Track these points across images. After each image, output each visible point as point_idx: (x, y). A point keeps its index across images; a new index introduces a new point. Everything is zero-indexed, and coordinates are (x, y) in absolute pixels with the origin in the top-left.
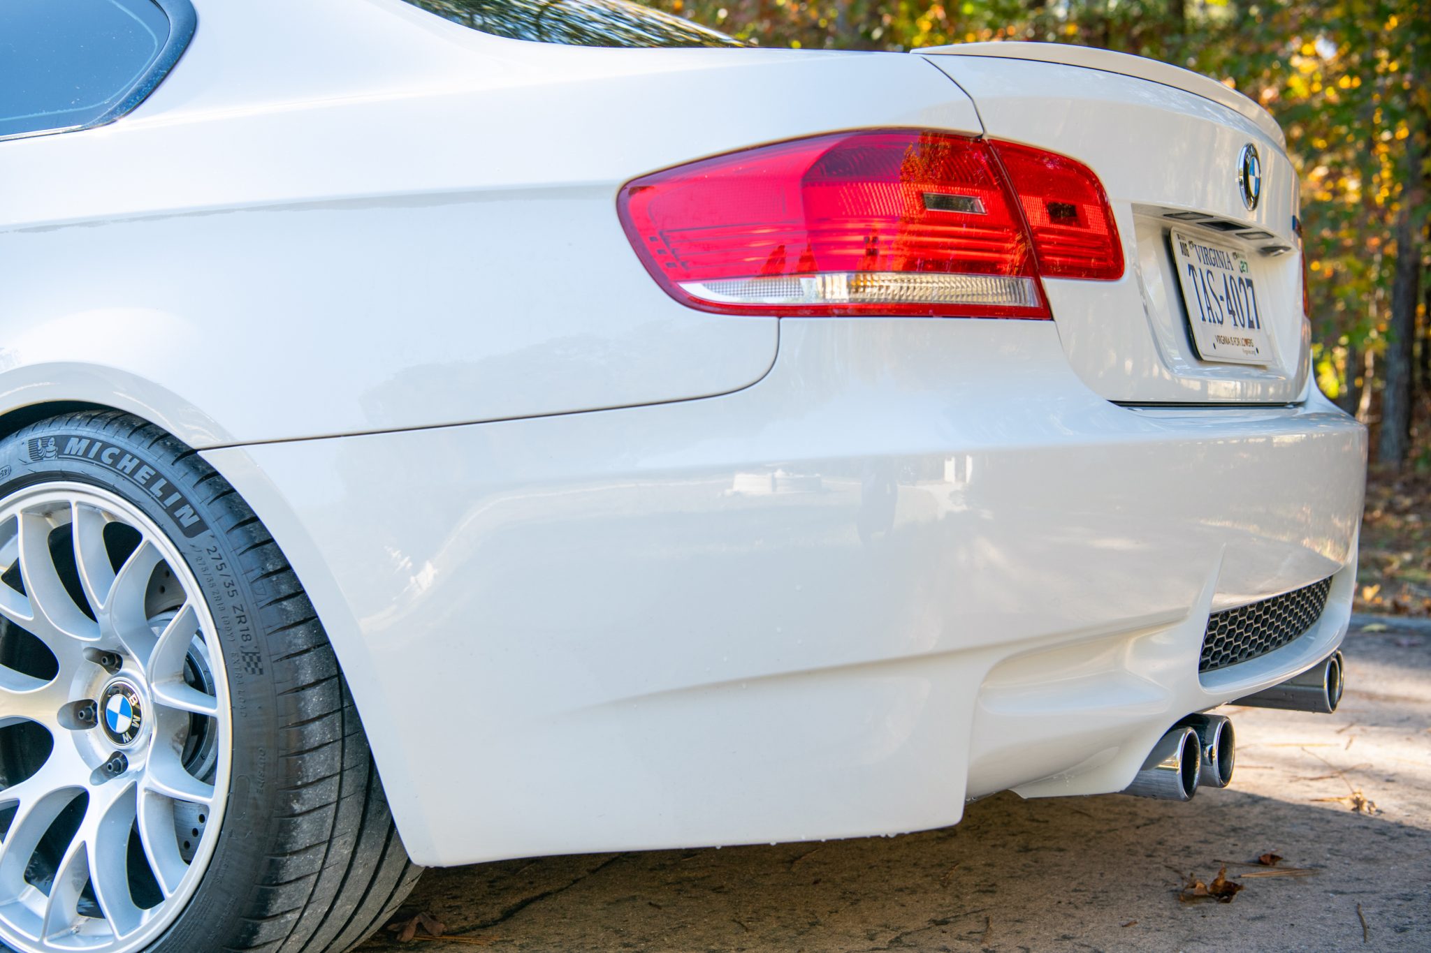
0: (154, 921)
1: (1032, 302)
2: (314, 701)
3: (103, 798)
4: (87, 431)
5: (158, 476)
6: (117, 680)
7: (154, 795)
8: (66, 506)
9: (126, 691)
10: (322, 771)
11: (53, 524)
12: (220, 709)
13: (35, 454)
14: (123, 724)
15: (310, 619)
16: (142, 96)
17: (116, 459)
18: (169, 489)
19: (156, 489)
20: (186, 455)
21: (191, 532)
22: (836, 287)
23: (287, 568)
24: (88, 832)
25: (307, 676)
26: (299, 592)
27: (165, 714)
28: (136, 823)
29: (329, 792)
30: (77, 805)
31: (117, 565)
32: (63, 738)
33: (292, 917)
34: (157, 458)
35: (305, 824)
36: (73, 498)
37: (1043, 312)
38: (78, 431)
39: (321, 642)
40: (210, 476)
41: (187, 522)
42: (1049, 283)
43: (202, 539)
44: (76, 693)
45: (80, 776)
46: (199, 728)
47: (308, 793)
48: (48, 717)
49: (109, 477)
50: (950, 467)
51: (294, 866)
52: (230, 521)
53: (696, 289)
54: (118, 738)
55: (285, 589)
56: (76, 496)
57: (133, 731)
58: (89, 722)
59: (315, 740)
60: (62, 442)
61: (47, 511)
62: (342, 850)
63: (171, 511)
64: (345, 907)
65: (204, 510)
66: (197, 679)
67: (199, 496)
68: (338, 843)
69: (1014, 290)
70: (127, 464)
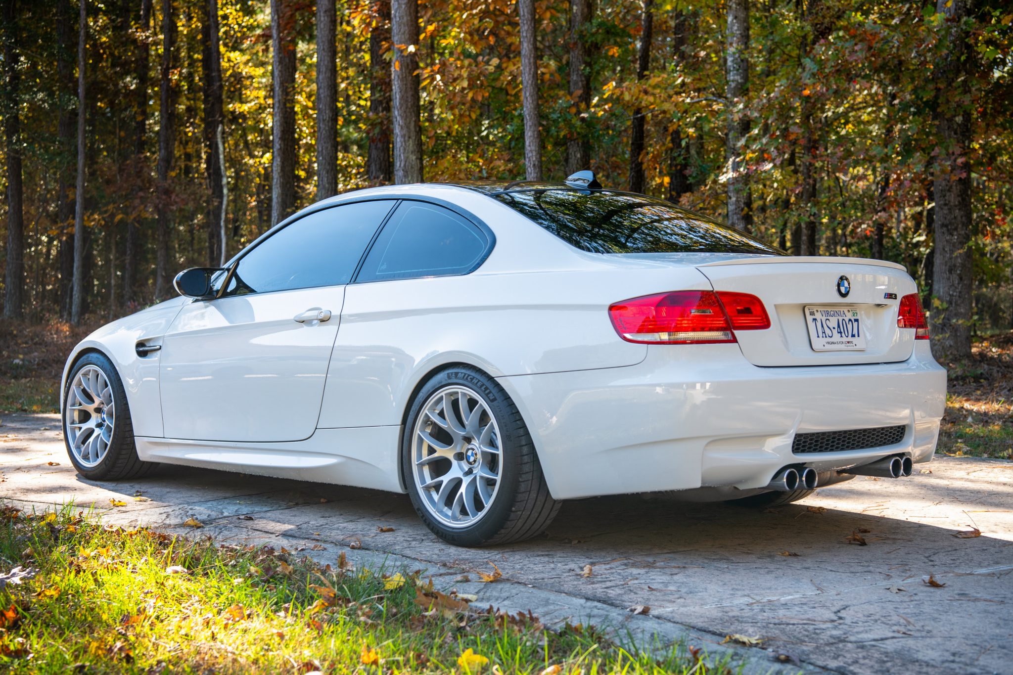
0: (481, 515)
1: (730, 337)
2: (525, 450)
3: (466, 481)
4: (463, 371)
5: (483, 385)
6: (470, 447)
7: (482, 477)
8: (457, 393)
9: (473, 449)
10: (527, 470)
11: (453, 398)
12: (500, 452)
13: (449, 377)
14: (472, 459)
15: (524, 426)
16: (479, 265)
17: (472, 379)
18: (486, 388)
19: (483, 388)
20: (491, 379)
21: (492, 401)
22: (665, 336)
23: (518, 412)
24: (463, 489)
25: (523, 443)
26: (521, 419)
27: (484, 453)
28: (476, 487)
29: (529, 476)
30: (458, 483)
31: (471, 410)
32: (455, 463)
33: (520, 513)
34: (483, 379)
35: (523, 485)
36: (459, 391)
37: (734, 340)
38: (462, 371)
39: (527, 433)
40: (497, 385)
41: (491, 398)
42: (736, 332)
43: (495, 403)
44: (458, 450)
45: (460, 475)
46: (494, 457)
47: (524, 476)
48: (450, 456)
49: (470, 385)
50: (698, 386)
51: (520, 497)
52: (503, 398)
53: (628, 336)
54: (470, 463)
55: (518, 418)
56: (461, 390)
57: (475, 461)
58: (462, 459)
59: (526, 461)
60: (456, 374)
61: (451, 394)
62: (533, 495)
63: (487, 395)
64: (535, 514)
65: (496, 395)
66: (492, 444)
67: (494, 391)
68: (532, 492)
69: (725, 335)
70: (475, 381)
